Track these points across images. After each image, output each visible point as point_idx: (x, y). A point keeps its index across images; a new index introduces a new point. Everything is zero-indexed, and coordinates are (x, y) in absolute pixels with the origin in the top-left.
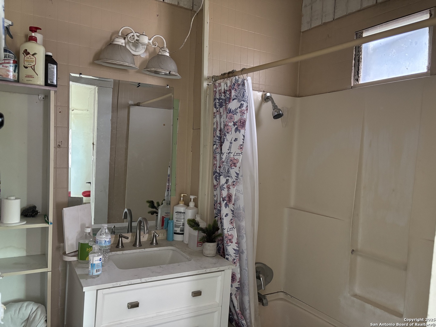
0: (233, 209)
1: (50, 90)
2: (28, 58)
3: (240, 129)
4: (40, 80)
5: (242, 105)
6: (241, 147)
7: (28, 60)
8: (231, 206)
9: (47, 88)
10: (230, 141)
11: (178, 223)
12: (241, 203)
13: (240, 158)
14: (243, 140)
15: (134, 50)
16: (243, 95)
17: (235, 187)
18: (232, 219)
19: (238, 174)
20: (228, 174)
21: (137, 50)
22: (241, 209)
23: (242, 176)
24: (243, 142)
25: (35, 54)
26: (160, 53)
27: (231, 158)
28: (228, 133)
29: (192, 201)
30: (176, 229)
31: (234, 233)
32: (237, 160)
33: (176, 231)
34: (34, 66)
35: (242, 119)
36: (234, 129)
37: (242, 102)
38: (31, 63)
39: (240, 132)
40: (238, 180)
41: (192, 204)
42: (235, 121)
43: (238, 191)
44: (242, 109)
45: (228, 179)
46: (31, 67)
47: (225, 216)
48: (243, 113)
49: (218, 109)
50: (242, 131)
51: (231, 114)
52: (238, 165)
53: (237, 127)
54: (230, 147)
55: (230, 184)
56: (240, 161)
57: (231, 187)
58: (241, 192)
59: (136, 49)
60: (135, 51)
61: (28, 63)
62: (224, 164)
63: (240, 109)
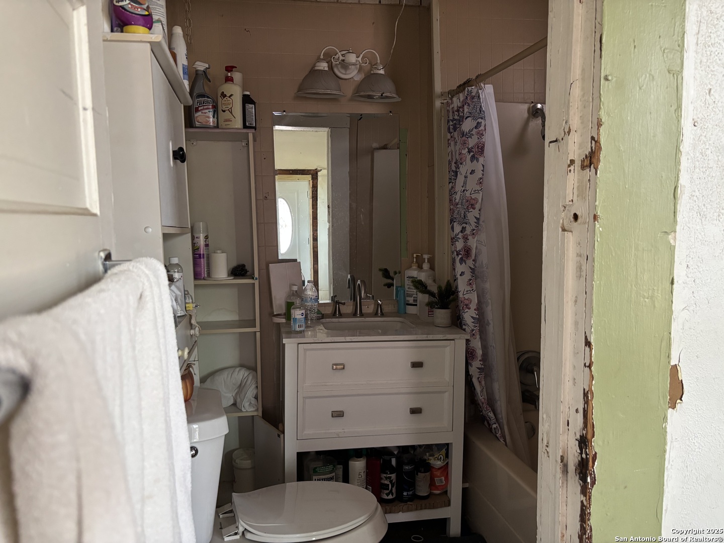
0: (473, 267)
1: (248, 133)
2: (225, 101)
3: (478, 157)
4: (238, 123)
5: (479, 124)
6: (480, 182)
7: (225, 103)
8: (470, 262)
9: (245, 131)
10: (464, 174)
11: (410, 291)
12: (484, 259)
13: (479, 196)
14: (483, 171)
15: (344, 72)
16: (480, 110)
17: (476, 238)
18: (470, 280)
19: (478, 219)
20: (464, 221)
21: (348, 72)
22: (484, 266)
23: (483, 222)
24: (483, 175)
25: (231, 95)
26: (372, 72)
27: (467, 198)
28: (461, 164)
29: (426, 261)
30: (408, 299)
31: (474, 297)
32: (476, 200)
33: (409, 301)
34: (231, 108)
35: (480, 143)
36: (469, 157)
37: (480, 120)
38: (228, 106)
39: (478, 161)
40: (480, 227)
41: (426, 266)
42: (470, 147)
43: (480, 242)
44: (480, 129)
45: (466, 227)
46: (228, 110)
47: (461, 275)
48: (481, 135)
49: (452, 134)
50: (481, 159)
51: (464, 138)
52: (478, 206)
53: (474, 155)
54: (465, 183)
55: (469, 233)
56: (480, 200)
57: (470, 237)
58: (483, 243)
59: (346, 72)
60: (345, 74)
61: (226, 106)
62: (458, 206)
63: (477, 130)
